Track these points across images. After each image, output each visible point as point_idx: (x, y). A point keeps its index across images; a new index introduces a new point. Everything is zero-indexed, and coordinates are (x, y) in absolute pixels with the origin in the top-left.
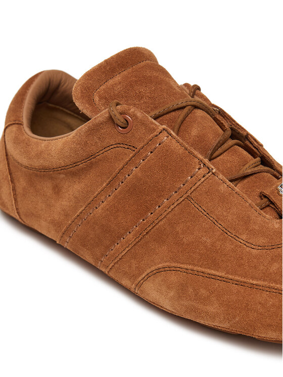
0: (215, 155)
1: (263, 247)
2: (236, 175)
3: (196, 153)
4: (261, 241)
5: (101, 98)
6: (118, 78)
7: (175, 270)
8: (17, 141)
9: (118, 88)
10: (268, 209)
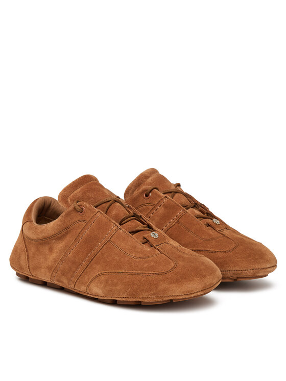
0: (123, 222)
1: (141, 258)
2: (132, 230)
3: (112, 220)
4: (141, 255)
5: (71, 200)
6: (79, 190)
7: (104, 274)
8: (30, 228)
9: (79, 195)
10: (146, 244)
